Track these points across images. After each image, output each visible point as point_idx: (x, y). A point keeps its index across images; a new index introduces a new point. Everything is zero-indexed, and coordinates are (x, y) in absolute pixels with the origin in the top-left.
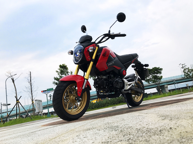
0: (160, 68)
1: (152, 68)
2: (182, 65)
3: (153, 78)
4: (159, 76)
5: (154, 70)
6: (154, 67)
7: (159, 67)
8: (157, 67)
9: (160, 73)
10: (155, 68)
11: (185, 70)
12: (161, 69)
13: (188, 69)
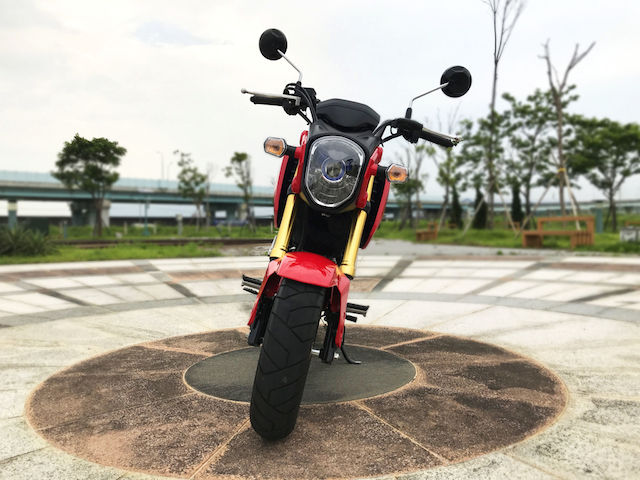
0: (119, 146)
1: (90, 139)
2: (183, 155)
3: (86, 173)
4: (107, 172)
5: (100, 146)
6: (98, 137)
7: (116, 143)
8: (111, 140)
9: (116, 162)
10: (101, 140)
11: (184, 172)
12: (121, 151)
13: (194, 171)
